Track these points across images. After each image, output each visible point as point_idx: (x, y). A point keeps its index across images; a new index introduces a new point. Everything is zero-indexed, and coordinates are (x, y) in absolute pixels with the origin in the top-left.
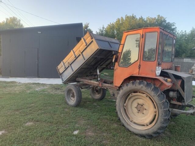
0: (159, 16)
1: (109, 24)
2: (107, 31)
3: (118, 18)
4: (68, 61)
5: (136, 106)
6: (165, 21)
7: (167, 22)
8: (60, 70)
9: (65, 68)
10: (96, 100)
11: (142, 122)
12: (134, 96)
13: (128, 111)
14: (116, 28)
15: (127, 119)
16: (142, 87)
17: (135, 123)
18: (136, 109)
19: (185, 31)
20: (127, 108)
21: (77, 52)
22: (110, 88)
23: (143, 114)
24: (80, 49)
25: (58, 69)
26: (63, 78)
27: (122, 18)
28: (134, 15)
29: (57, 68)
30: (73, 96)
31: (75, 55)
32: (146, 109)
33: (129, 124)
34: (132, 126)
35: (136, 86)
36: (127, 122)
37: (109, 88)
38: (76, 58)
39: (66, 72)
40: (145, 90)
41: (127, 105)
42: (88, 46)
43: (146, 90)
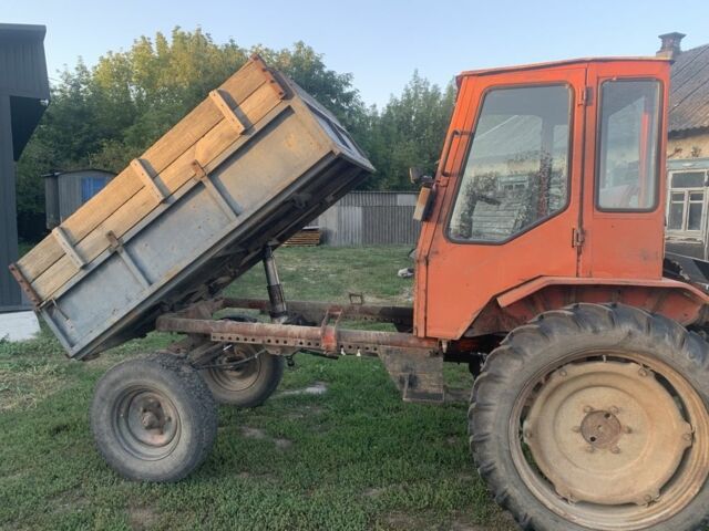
0: (300, 45)
1: (106, 57)
2: (100, 83)
3: (143, 38)
4: (109, 226)
5: (579, 424)
6: (320, 66)
7: (325, 70)
8: (37, 284)
9: (84, 267)
10: (239, 407)
11: (622, 494)
12: (577, 378)
13: (541, 453)
14: (140, 77)
15: (546, 490)
16: (630, 334)
17: (584, 503)
18: (579, 436)
19: (375, 106)
20: (538, 443)
21: (172, 170)
22: (388, 352)
23: (618, 451)
24: (200, 153)
25: (25, 279)
26: (69, 331)
27: (160, 35)
28: (203, 33)
29: (19, 268)
30: (159, 424)
31: (161, 187)
32: (630, 431)
33: (562, 512)
34: (577, 520)
35: (596, 331)
36: (550, 506)
37: (382, 348)
38: (172, 205)
39: (88, 290)
40: (644, 348)
41: (536, 426)
42: (253, 137)
43: (650, 346)
